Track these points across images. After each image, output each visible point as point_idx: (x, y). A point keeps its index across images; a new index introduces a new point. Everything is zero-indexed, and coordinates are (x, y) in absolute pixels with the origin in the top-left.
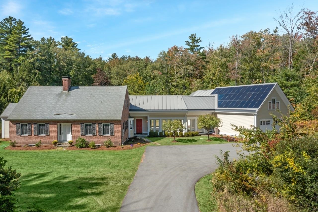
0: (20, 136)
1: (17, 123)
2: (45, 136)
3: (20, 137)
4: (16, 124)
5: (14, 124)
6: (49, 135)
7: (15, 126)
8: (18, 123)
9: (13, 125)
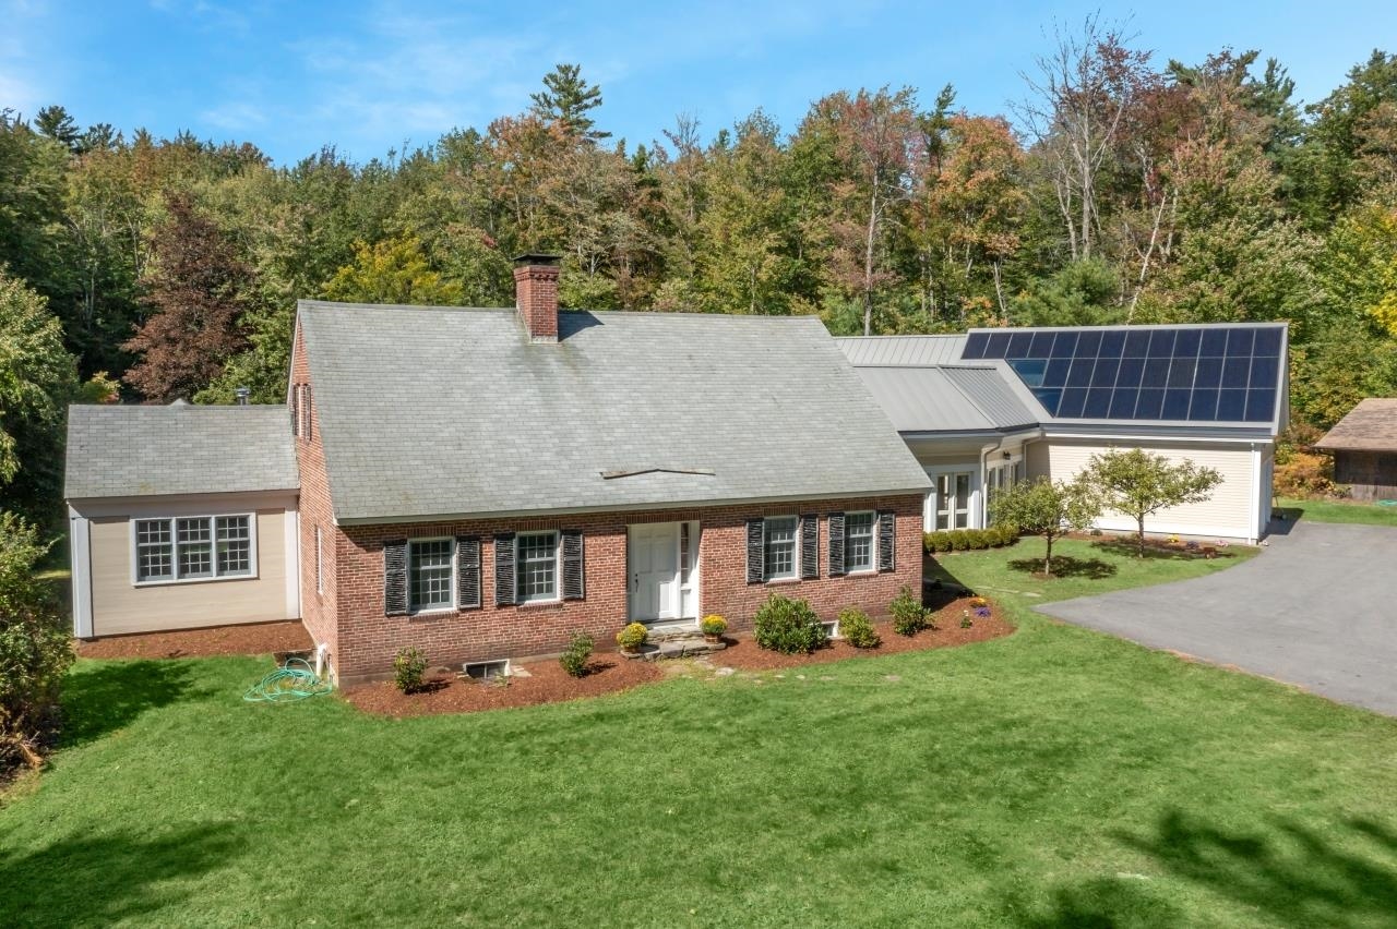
0: (407, 619)
1: (388, 537)
2: (559, 606)
3: (413, 626)
4: (387, 544)
5: (368, 550)
6: (584, 599)
7: (378, 560)
8: (397, 536)
9: (364, 556)
